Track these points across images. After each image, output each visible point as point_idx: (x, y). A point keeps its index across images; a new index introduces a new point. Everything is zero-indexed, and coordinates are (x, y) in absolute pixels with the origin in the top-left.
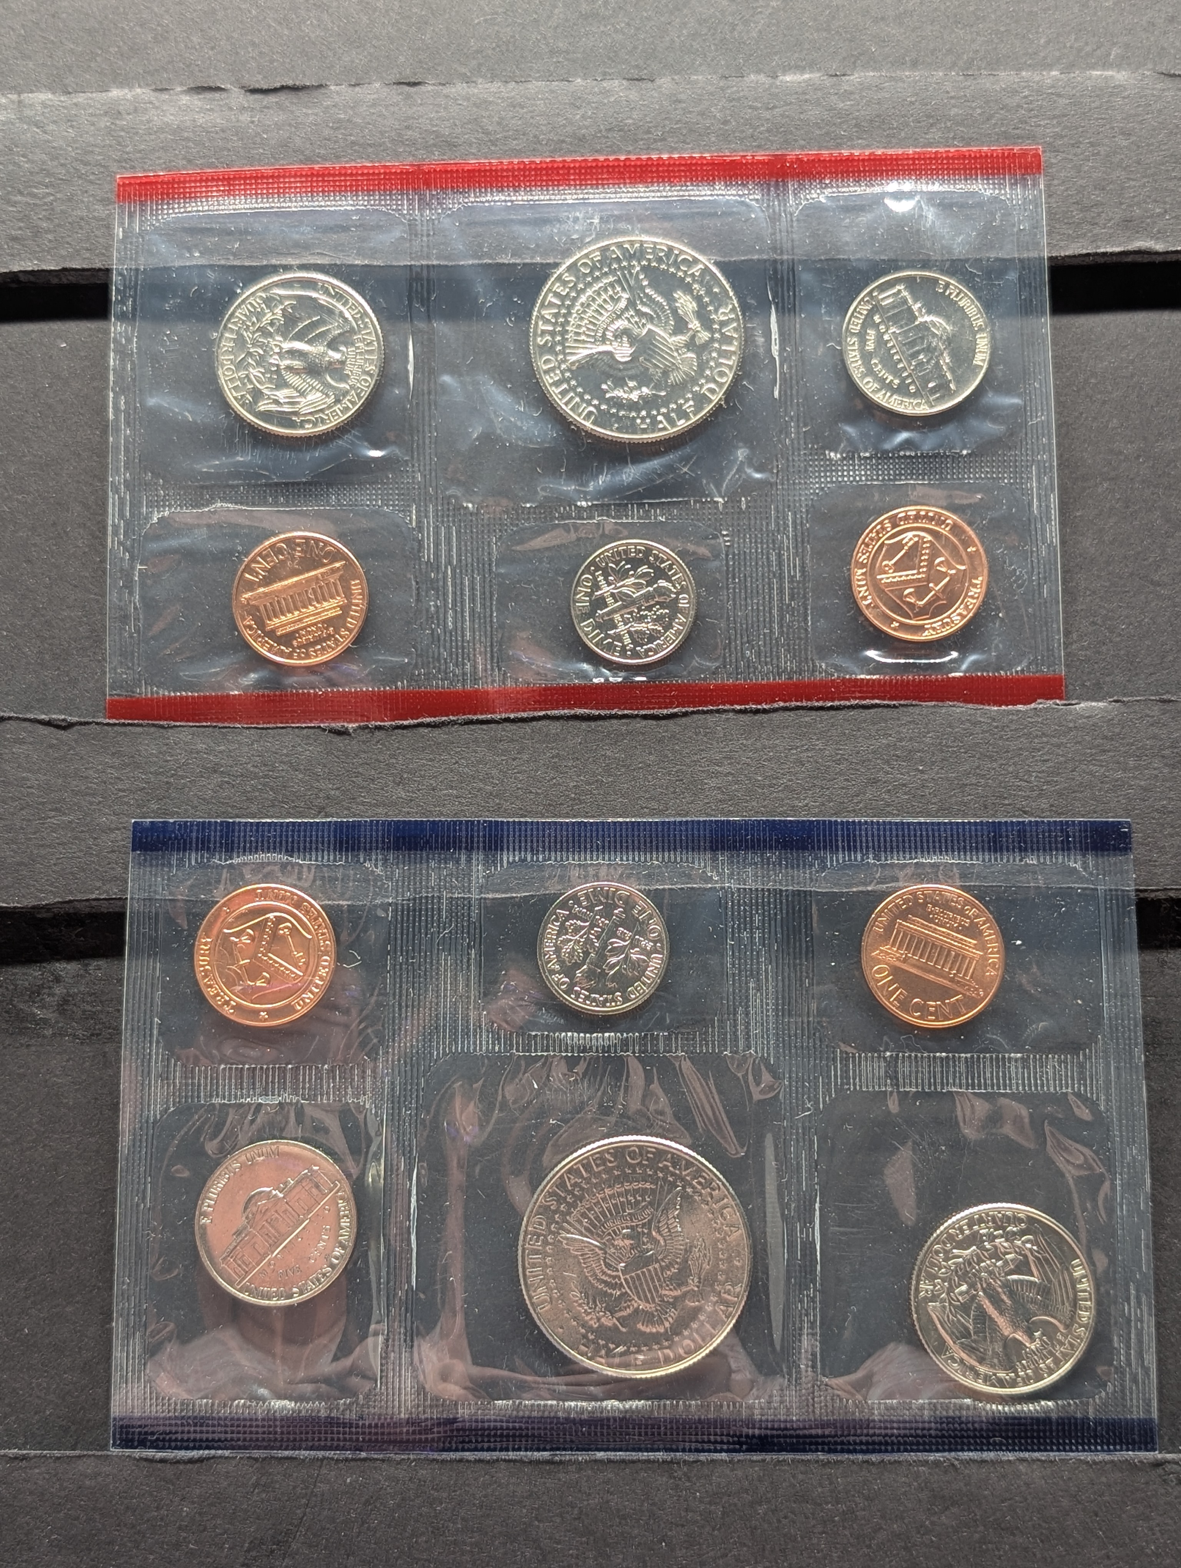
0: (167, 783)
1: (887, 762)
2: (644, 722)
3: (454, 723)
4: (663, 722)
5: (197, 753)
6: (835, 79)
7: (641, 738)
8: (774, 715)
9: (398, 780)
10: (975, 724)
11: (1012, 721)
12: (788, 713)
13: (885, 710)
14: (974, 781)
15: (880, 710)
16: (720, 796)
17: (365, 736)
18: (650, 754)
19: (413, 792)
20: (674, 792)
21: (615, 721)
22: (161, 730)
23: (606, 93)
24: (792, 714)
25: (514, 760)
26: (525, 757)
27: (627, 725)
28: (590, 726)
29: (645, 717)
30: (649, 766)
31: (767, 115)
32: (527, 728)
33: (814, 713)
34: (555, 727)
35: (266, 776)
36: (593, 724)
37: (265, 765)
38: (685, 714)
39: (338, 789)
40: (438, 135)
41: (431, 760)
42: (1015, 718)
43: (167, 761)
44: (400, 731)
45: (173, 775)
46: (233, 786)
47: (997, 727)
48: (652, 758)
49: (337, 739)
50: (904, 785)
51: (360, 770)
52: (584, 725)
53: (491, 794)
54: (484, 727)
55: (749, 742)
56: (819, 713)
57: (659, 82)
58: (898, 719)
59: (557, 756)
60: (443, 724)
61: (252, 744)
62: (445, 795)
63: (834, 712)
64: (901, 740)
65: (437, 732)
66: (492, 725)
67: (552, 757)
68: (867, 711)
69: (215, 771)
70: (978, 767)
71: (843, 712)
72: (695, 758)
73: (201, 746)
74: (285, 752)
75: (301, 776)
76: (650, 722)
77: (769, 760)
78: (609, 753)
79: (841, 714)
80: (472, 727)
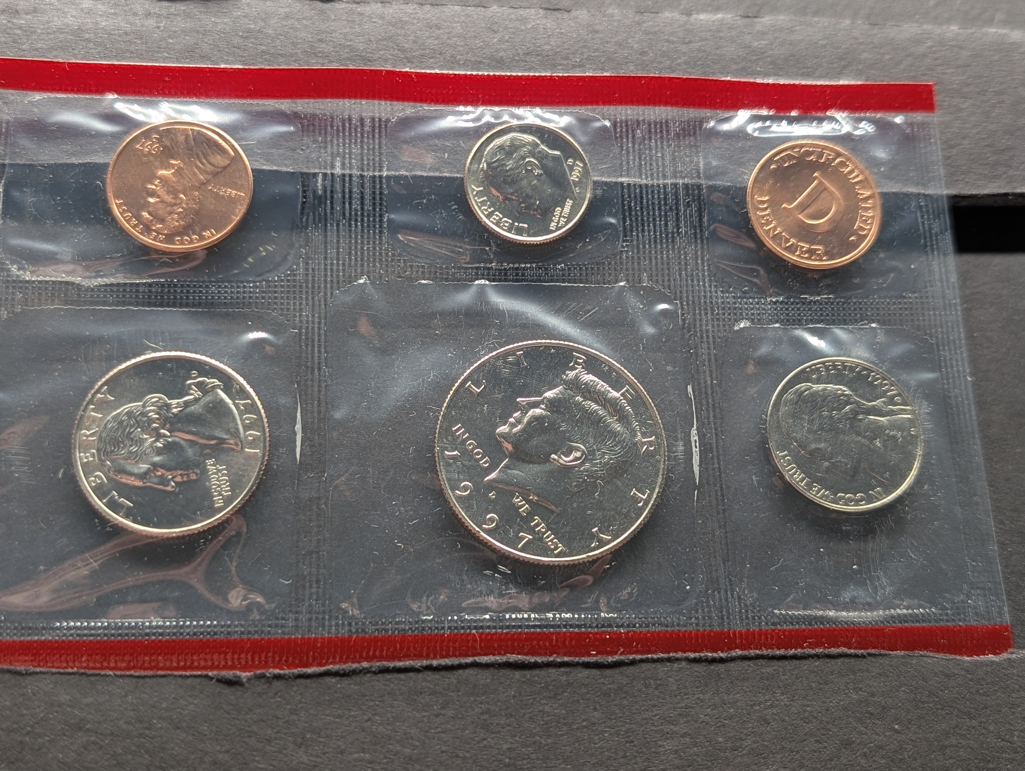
0: (21, 742)
1: (860, 721)
2: (586, 672)
3: (367, 671)
4: (608, 672)
5: (60, 706)
6: (747, 20)
7: (584, 690)
8: (732, 665)
9: (299, 740)
10: (947, 676)
11: (987, 673)
12: (747, 663)
13: (852, 660)
14: (954, 742)
15: (847, 660)
16: (677, 762)
17: (261, 686)
18: (595, 709)
19: (318, 756)
20: (625, 757)
21: (552, 671)
22: (18, 677)
23: (524, 20)
24: (751, 663)
25: (437, 716)
26: (450, 713)
27: (566, 673)
28: (524, 676)
29: (587, 665)
30: (594, 724)
31: (684, 48)
32: (453, 678)
33: (775, 663)
34: (484, 677)
35: (141, 736)
36: (528, 674)
37: (141, 722)
38: (633, 663)
39: (227, 752)
40: (352, 49)
41: (340, 717)
42: (989, 669)
43: (23, 715)
44: (302, 681)
45: (28, 733)
46: (101, 747)
47: (971, 680)
48: (597, 714)
49: (227, 691)
50: (881, 747)
51: (255, 728)
52: (518, 674)
53: (410, 758)
54: (402, 676)
55: (707, 697)
56: (780, 663)
57: (574, 13)
58: (867, 670)
59: (488, 712)
60: (354, 672)
61: (126, 696)
62: (355, 760)
63: (797, 662)
64: (873, 695)
65: (346, 682)
66: (411, 674)
67: (482, 714)
68: (833, 662)
69: (80, 729)
70: (957, 727)
71: (807, 662)
72: (647, 715)
73: (64, 698)
74: (164, 705)
75: (184, 735)
76: (595, 672)
77: (731, 717)
78: (547, 708)
79: (806, 665)
80: (388, 676)
